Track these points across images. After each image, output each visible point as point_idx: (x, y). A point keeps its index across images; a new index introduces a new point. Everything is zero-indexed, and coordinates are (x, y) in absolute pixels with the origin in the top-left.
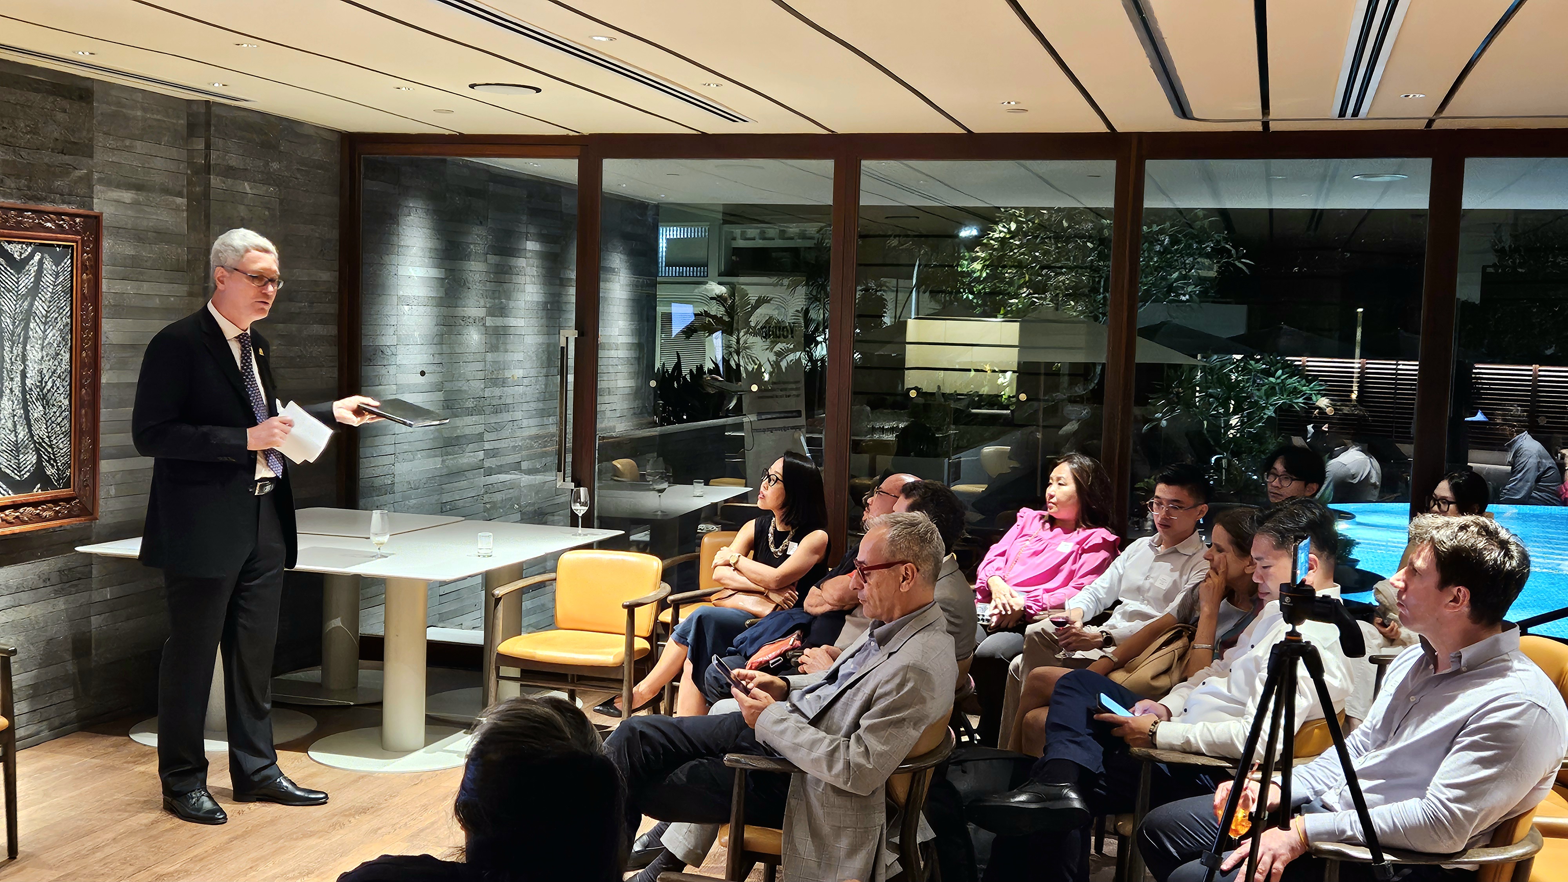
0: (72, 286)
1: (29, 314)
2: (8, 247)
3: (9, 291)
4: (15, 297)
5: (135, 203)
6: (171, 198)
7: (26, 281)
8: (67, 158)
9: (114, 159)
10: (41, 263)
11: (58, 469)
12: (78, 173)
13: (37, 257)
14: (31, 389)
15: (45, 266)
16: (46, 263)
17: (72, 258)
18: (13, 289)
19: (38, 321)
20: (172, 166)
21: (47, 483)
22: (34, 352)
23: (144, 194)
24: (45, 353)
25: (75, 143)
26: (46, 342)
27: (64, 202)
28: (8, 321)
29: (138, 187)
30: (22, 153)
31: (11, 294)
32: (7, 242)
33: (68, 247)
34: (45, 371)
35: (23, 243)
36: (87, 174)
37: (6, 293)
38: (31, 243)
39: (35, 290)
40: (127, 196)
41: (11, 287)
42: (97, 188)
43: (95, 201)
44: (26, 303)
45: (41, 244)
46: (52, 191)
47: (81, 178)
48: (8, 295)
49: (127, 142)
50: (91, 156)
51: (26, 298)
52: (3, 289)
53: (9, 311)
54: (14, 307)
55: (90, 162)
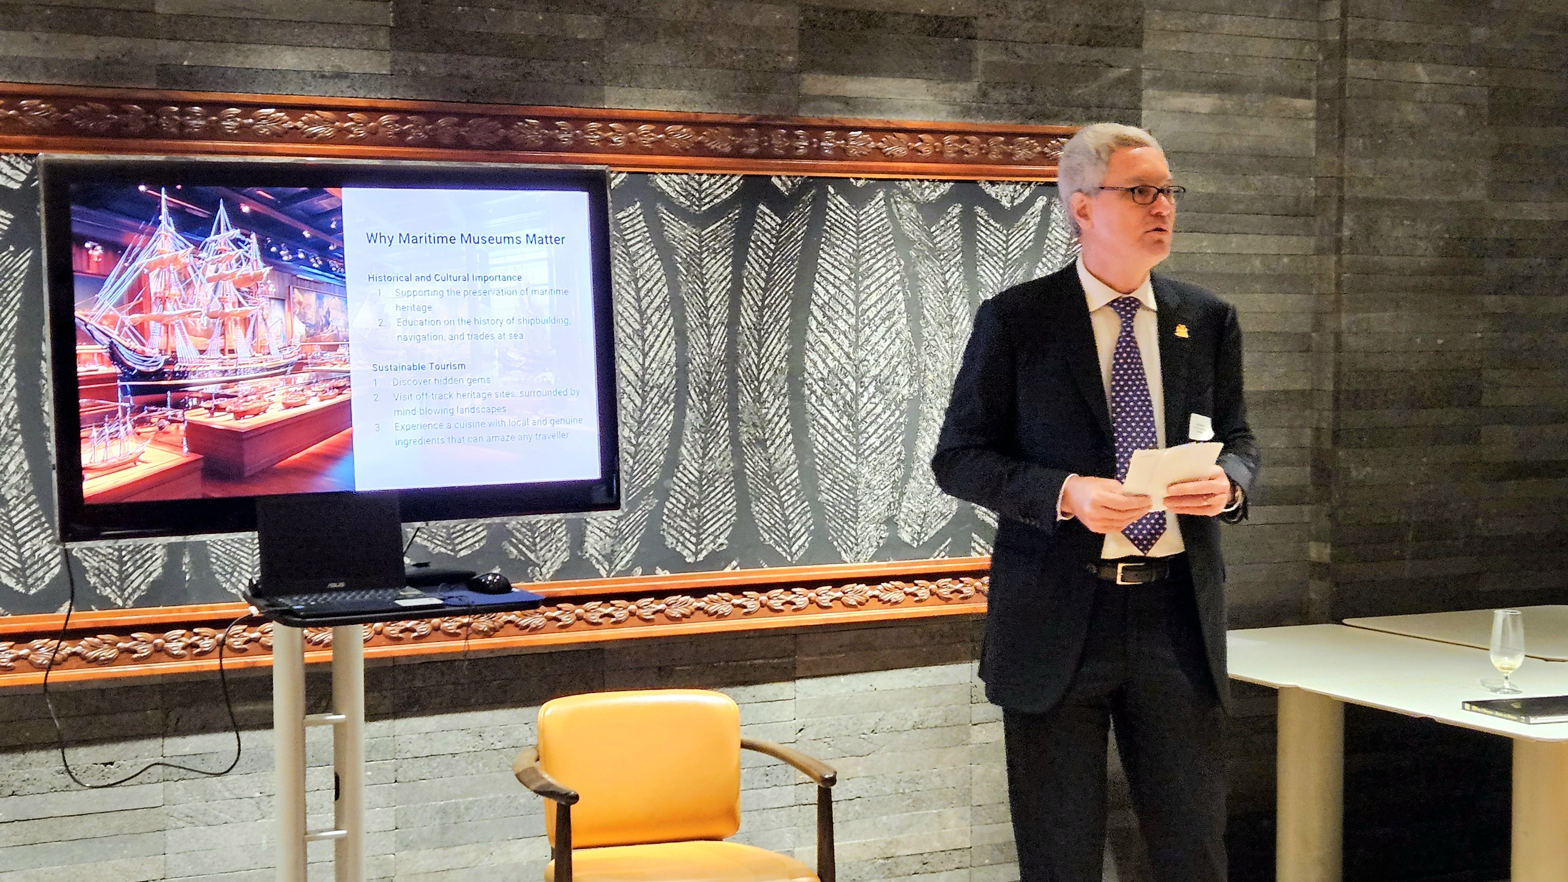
2: (991, 191)
3: (992, 255)
4: (1001, 264)
5: (1215, 114)
6: (1285, 100)
7: (1021, 239)
8: (1096, 53)
9: (1183, 47)
10: (1046, 211)
12: (1113, 74)
13: (1041, 202)
15: (1053, 216)
16: (1056, 210)
18: (1000, 252)
20: (1290, 51)
23: (1235, 98)
25: (1110, 29)
29: (1223, 88)
30: (1019, 49)
31: (995, 258)
32: (990, 182)
35: (1017, 183)
36: (1131, 74)
37: (988, 258)
38: (1030, 183)
39: (1037, 252)
40: (1204, 103)
41: (996, 249)
42: (1149, 93)
43: (1144, 113)
44: (1021, 272)
45: (1045, 184)
46: (1067, 104)
47: (1121, 80)
48: (991, 260)
49: (1205, 19)
50: (1138, 46)
51: (1021, 265)
52: (981, 252)
53: (991, 284)
54: (999, 278)
55: (1136, 55)
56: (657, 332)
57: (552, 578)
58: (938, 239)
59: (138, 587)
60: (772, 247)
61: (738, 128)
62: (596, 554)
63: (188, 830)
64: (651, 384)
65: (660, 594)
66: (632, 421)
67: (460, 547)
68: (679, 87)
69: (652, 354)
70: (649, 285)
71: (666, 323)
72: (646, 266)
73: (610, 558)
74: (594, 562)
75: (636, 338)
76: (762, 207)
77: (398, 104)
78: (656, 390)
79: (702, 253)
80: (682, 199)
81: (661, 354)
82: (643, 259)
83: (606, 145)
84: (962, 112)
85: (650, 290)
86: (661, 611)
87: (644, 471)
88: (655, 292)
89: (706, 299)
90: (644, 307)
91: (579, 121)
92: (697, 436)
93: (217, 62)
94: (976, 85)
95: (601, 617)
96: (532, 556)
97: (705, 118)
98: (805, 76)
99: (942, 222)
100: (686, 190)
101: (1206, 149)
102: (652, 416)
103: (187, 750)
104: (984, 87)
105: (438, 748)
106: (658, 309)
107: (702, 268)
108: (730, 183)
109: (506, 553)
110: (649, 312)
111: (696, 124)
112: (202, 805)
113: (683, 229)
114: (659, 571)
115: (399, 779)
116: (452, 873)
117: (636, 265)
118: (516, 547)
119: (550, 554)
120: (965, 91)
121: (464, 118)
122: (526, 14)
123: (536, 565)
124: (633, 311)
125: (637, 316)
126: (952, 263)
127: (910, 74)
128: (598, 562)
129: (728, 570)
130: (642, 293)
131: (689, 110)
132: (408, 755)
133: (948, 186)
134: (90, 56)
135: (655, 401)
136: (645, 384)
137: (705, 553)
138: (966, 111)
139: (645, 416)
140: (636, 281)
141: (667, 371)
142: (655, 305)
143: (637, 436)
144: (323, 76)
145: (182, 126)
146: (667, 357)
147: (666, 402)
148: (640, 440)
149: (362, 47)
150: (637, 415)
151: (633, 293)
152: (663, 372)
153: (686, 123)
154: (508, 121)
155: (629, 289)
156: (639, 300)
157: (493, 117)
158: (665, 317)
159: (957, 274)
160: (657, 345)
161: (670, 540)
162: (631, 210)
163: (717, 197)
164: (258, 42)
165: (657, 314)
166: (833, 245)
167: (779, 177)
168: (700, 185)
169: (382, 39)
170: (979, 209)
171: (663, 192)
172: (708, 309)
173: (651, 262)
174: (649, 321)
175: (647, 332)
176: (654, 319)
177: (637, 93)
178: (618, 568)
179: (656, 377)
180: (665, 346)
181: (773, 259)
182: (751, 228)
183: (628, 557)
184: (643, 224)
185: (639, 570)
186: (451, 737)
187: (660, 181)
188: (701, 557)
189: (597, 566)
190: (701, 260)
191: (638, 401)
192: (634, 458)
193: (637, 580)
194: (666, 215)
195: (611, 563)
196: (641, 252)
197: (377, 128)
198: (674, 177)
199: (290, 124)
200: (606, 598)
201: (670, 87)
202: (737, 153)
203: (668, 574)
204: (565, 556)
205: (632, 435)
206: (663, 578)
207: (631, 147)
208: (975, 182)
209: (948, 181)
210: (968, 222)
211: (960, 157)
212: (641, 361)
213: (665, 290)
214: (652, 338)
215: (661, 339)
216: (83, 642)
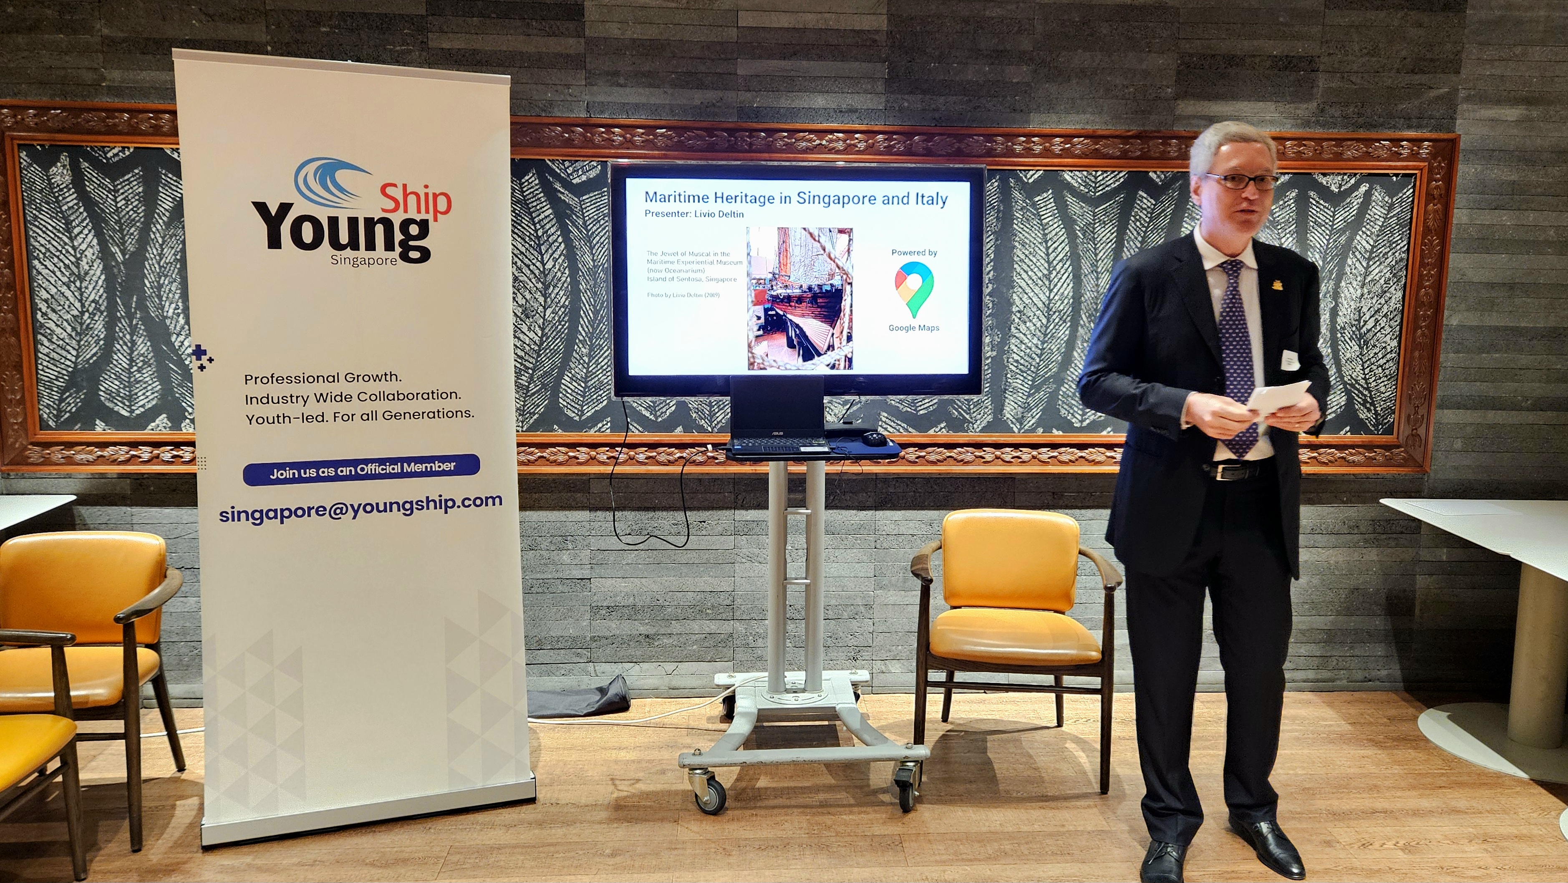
0: (1411, 218)
1: (1347, 249)
2: (1323, 180)
3: (1320, 226)
4: (1328, 232)
5: (1522, 121)
7: (1345, 214)
8: (1418, 78)
9: (1498, 72)
10: (1368, 194)
11: (1376, 413)
12: (1433, 93)
13: (1363, 188)
14: (1344, 328)
15: (1374, 198)
16: (1376, 194)
17: (1414, 187)
18: (1327, 223)
19: (1359, 256)
21: (1359, 426)
22: (1351, 290)
23: (1541, 108)
24: (1366, 291)
25: (1432, 60)
26: (1369, 278)
27: (1410, 127)
28: (1317, 256)
29: (1529, 101)
30: (1354, 79)
31: (1323, 228)
32: (1322, 174)
33: (1411, 175)
34: (1365, 309)
35: (1345, 174)
36: (1448, 93)
37: (1317, 228)
38: (1355, 174)
39: (1357, 223)
40: (1512, 113)
41: (1324, 221)
42: (1464, 107)
43: (1458, 122)
44: (1343, 238)
45: (1370, 175)
46: (1391, 116)
47: (1439, 98)
48: (1319, 229)
49: (1518, 50)
50: (1457, 72)
51: (1344, 232)
52: (1312, 224)
53: (1318, 246)
54: (1326, 242)
55: (1454, 79)
56: (1059, 276)
57: (981, 431)
58: (1277, 215)
59: (721, 421)
60: (1148, 220)
61: (1125, 139)
62: (1011, 418)
63: (748, 565)
64: (1054, 310)
65: (1054, 446)
66: (1039, 334)
67: (920, 408)
68: (1084, 112)
69: (1055, 290)
70: (1055, 245)
71: (1066, 270)
72: (1054, 233)
73: (1021, 420)
74: (1010, 423)
75: (1045, 280)
76: (1141, 193)
77: (887, 128)
78: (1057, 314)
79: (1095, 224)
80: (1082, 188)
81: (1061, 291)
82: (1052, 228)
83: (1029, 152)
84: (1303, 124)
85: (1056, 248)
86: (1055, 457)
87: (1046, 366)
88: (1060, 249)
89: (1096, 255)
90: (1051, 259)
91: (1011, 137)
92: (1085, 345)
93: (775, 104)
94: (1315, 104)
95: (1013, 458)
96: (967, 417)
97: (1100, 133)
98: (1179, 102)
99: (1281, 203)
100: (1085, 182)
101: (1512, 148)
102: (1054, 331)
103: (748, 518)
104: (1322, 106)
105: (903, 530)
106: (1061, 260)
107: (1094, 234)
108: (1118, 177)
109: (950, 414)
110: (1055, 263)
111: (1094, 137)
112: (757, 551)
113: (1082, 207)
114: (1054, 431)
115: (878, 546)
116: (910, 607)
117: (1046, 231)
118: (957, 410)
119: (979, 416)
120: (1306, 109)
121: (930, 136)
122: (977, 67)
123: (970, 422)
124: (1043, 262)
125: (1046, 265)
126: (1287, 231)
127: (1262, 98)
128: (1012, 423)
129: (1104, 433)
130: (1050, 250)
131: (1090, 128)
132: (884, 533)
133: (1287, 177)
134: (697, 102)
135: (1056, 321)
136: (1049, 310)
137: (1088, 421)
138: (1307, 124)
139: (1048, 331)
140: (1046, 242)
141: (1066, 301)
142: (1059, 258)
143: (1043, 343)
144: (841, 112)
145: (751, 144)
146: (1066, 293)
147: (1065, 321)
148: (1045, 345)
149: (866, 92)
150: (1043, 330)
151: (1044, 250)
152: (1063, 303)
153: (1086, 137)
154: (960, 138)
155: (1041, 248)
156: (1048, 255)
157: (949, 135)
158: (1066, 266)
159: (1291, 239)
160: (1059, 284)
161: (1063, 411)
162: (1045, 195)
163: (1107, 186)
164: (799, 91)
165: (1061, 264)
166: (1193, 219)
167: (1155, 172)
168: (1096, 178)
169: (880, 87)
170: (1312, 194)
171: (1069, 183)
172: (1097, 261)
173: (1058, 229)
174: (1054, 269)
175: (1052, 276)
176: (1058, 268)
177: (1054, 117)
178: (1026, 427)
179: (1057, 305)
180: (1065, 285)
181: (1147, 228)
182: (1132, 207)
183: (1033, 421)
184: (1053, 204)
185: (1041, 430)
186: (911, 524)
187: (1067, 176)
188: (1085, 424)
189: (1012, 425)
190: (1094, 229)
191: (1044, 321)
192: (1040, 357)
193: (1039, 436)
194: (1070, 199)
195: (1021, 424)
196: (1051, 223)
197: (873, 144)
198: (1077, 173)
199: (818, 142)
200: (1016, 446)
201: (1078, 113)
202: (1124, 155)
203: (1061, 433)
204: (990, 418)
205: (1039, 343)
206: (1057, 435)
207: (1047, 153)
208: (1310, 174)
209: (1288, 173)
210: (1303, 203)
211: (1299, 156)
212: (1047, 294)
213: (1067, 248)
214: (1056, 280)
215: (1062, 281)
216: (687, 451)
